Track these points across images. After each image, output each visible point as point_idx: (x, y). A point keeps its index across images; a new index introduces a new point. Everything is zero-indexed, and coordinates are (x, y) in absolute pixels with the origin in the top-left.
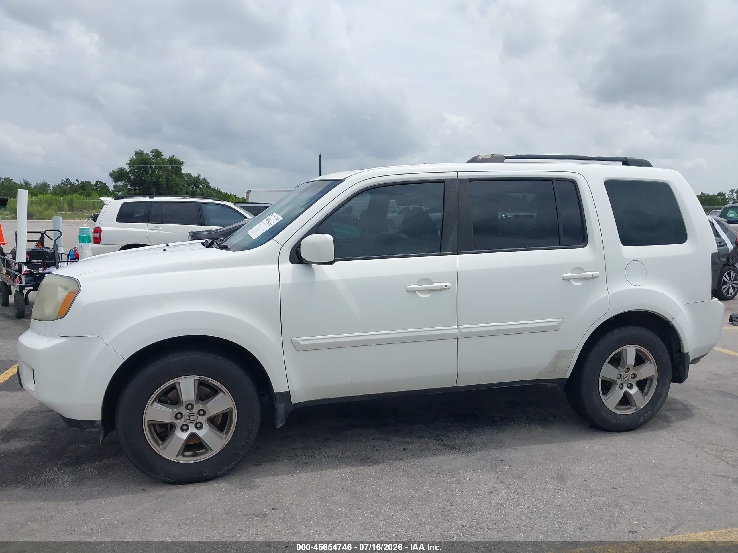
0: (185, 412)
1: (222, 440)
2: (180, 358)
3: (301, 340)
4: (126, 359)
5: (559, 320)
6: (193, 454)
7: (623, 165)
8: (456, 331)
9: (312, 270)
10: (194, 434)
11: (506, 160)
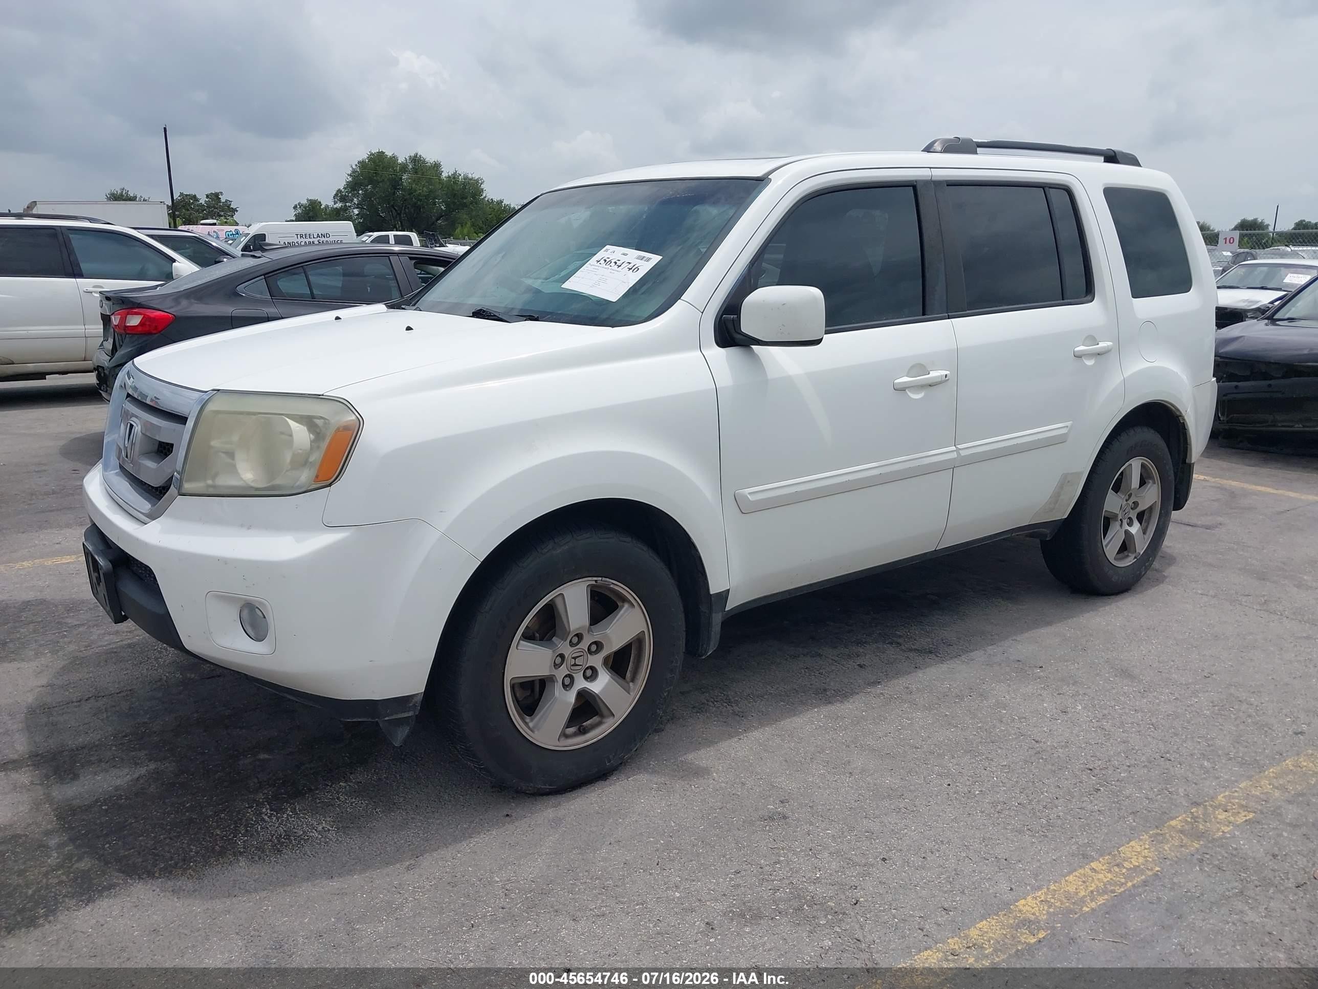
0: (568, 651)
1: (629, 693)
2: (567, 547)
3: (750, 494)
4: (482, 560)
5: (1069, 424)
6: (579, 729)
7: (1105, 161)
8: (955, 455)
9: (754, 357)
10: (584, 690)
11: (978, 149)
